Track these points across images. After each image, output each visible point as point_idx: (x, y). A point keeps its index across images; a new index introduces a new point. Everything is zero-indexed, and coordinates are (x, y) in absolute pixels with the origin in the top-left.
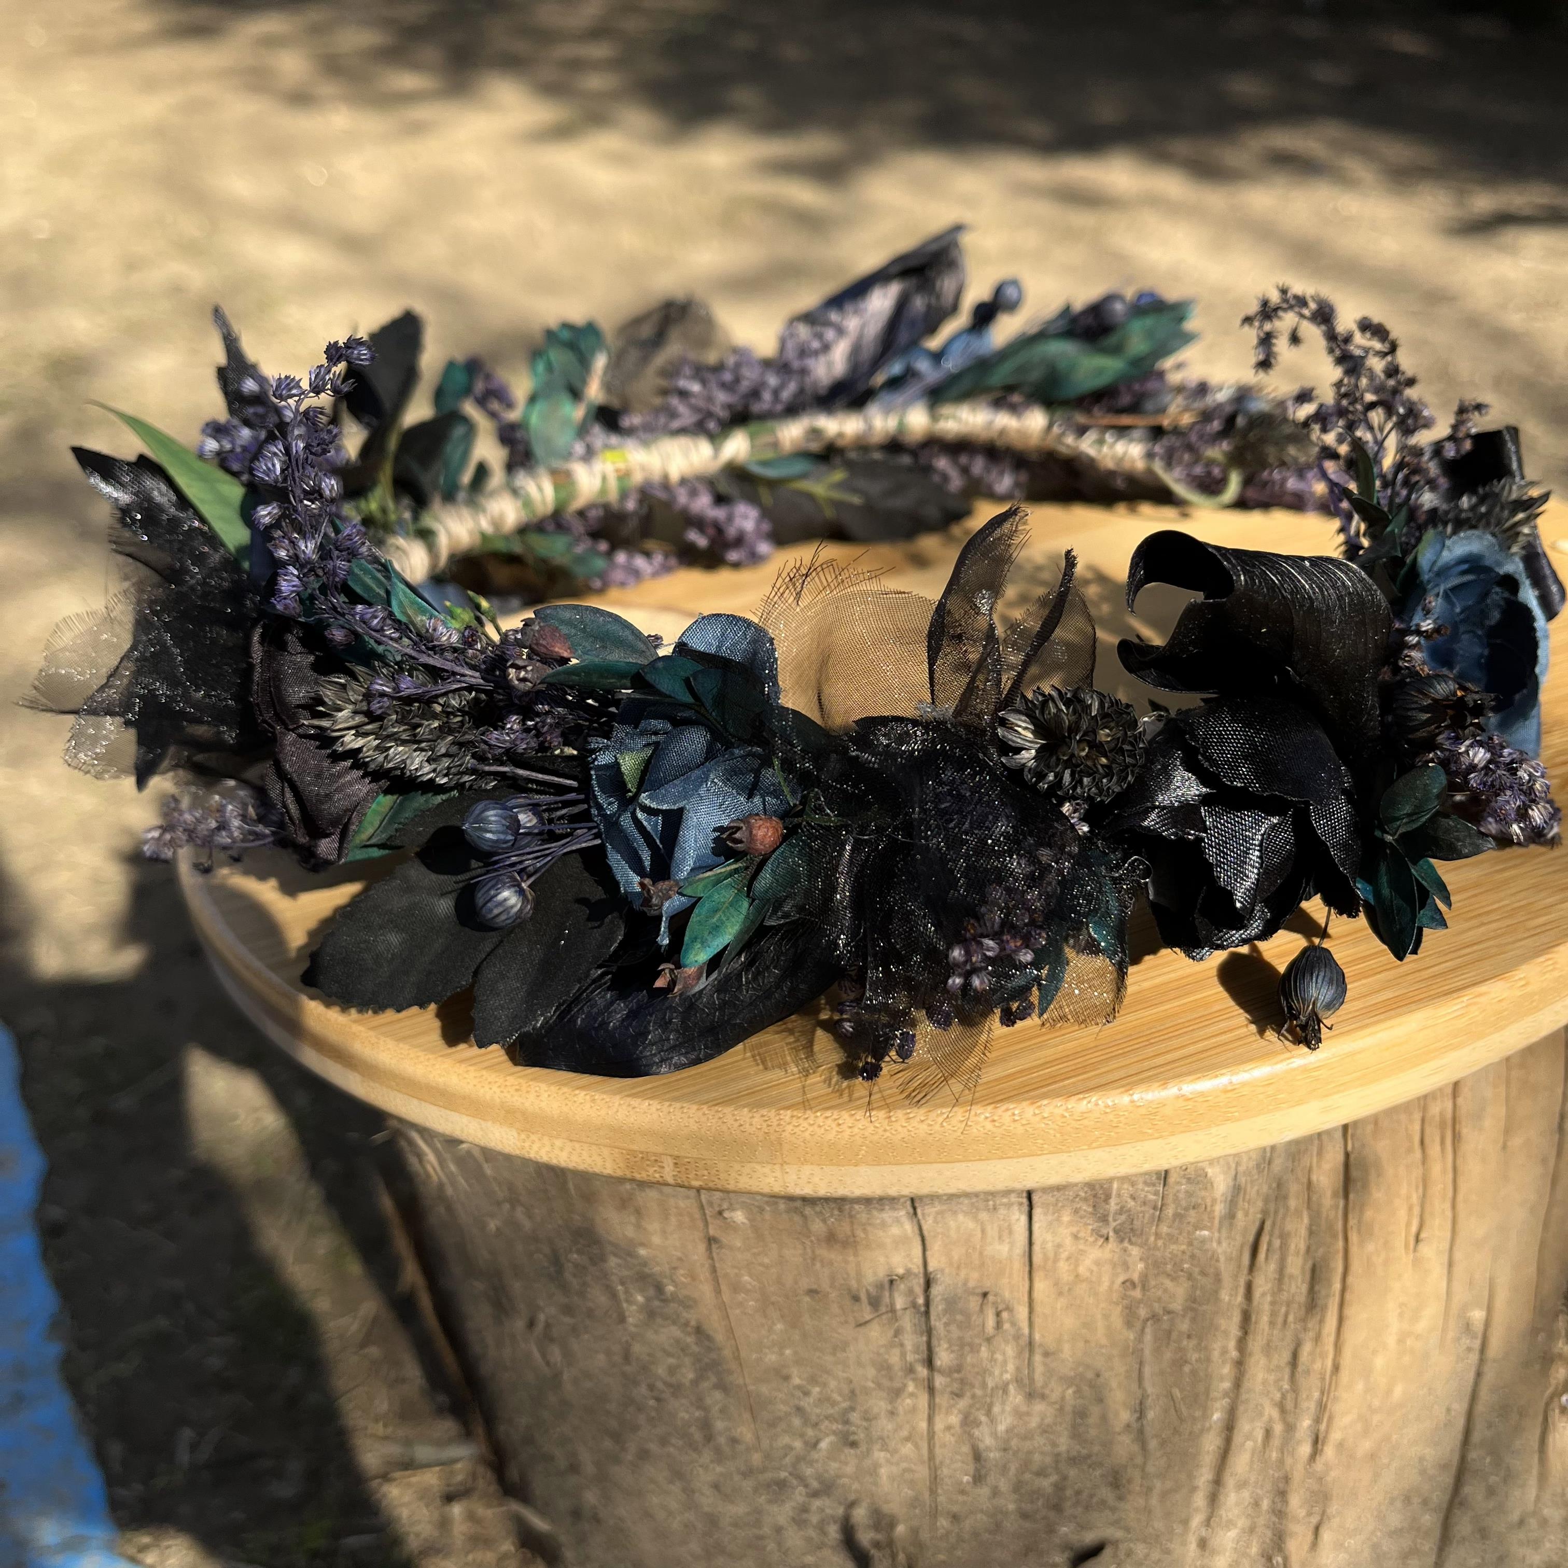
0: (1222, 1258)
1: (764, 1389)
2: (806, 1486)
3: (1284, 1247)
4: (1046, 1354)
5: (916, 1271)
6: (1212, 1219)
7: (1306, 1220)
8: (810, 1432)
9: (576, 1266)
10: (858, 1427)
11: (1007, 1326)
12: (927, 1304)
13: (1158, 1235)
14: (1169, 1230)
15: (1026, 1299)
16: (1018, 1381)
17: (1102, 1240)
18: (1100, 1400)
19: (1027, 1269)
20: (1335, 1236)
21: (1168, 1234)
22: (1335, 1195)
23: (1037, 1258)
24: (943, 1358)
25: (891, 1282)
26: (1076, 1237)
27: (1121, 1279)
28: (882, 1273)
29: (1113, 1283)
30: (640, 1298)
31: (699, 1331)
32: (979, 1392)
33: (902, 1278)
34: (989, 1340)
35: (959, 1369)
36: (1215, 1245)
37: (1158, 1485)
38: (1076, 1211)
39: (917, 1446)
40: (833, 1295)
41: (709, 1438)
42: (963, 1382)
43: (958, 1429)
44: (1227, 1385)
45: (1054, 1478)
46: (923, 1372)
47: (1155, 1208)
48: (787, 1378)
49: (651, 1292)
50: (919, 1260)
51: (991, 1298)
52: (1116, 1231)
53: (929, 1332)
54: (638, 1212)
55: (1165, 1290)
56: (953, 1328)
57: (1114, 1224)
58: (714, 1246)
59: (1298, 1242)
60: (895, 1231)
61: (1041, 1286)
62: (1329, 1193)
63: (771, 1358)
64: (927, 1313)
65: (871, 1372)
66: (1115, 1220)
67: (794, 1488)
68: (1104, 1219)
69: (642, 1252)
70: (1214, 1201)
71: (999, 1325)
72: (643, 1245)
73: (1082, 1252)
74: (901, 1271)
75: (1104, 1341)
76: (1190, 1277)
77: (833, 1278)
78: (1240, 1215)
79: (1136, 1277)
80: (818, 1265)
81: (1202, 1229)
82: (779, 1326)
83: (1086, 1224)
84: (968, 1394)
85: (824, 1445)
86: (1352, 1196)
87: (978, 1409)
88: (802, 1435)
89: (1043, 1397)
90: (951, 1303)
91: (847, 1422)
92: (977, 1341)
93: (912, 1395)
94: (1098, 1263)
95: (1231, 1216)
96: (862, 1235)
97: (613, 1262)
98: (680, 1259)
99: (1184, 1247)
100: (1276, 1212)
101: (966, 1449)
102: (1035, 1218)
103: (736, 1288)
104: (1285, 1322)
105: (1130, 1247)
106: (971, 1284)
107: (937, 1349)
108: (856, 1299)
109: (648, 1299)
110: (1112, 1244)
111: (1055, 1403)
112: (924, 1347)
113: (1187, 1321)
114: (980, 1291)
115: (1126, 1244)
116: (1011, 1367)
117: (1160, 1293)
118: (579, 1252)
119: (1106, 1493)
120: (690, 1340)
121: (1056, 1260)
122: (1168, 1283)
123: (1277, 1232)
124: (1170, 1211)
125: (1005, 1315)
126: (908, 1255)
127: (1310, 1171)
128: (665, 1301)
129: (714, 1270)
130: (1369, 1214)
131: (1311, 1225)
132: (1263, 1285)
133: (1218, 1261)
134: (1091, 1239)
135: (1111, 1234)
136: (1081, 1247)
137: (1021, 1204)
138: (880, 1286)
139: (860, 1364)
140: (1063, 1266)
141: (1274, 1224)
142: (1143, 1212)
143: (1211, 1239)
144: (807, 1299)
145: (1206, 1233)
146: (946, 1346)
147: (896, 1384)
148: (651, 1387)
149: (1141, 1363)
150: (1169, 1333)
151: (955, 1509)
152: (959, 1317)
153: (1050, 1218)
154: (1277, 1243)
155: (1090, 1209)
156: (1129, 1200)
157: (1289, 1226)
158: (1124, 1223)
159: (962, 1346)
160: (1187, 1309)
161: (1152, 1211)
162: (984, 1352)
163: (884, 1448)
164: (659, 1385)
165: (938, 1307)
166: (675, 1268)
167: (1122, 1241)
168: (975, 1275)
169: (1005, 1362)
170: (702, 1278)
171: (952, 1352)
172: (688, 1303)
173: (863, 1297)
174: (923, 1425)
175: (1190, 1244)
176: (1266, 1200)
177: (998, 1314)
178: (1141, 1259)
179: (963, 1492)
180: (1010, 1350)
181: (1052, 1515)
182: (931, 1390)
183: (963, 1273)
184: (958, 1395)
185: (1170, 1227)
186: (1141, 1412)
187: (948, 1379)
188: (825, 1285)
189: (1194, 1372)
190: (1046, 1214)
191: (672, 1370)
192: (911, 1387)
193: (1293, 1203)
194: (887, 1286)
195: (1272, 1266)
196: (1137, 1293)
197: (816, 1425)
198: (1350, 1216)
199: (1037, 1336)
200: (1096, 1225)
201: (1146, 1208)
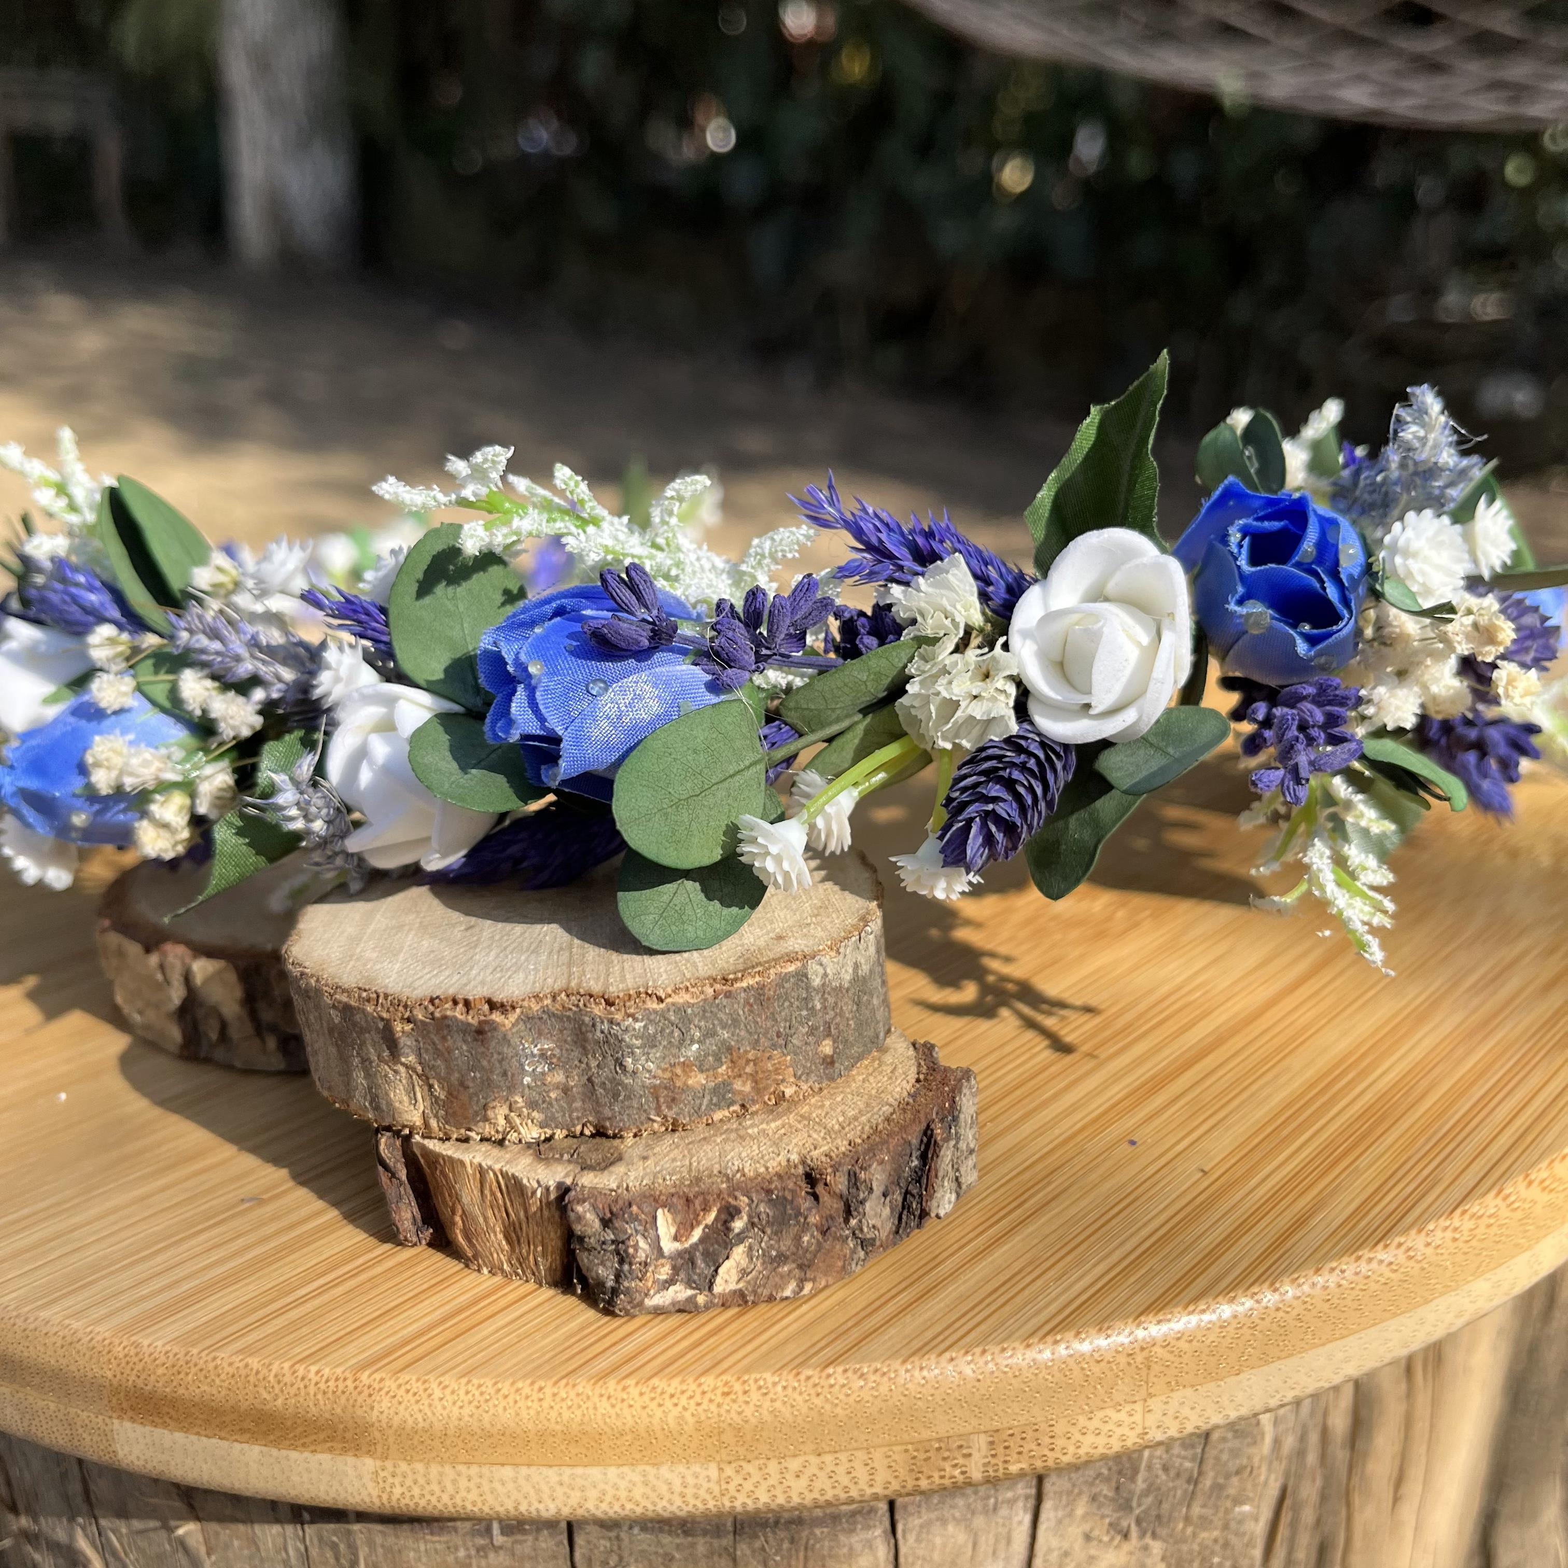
13: (1187, 1519)
14: (1204, 1511)
21: (1201, 1517)
26: (1088, 1537)
36: (1251, 1524)
38: (1094, 1499)
47: (1189, 1481)
52: (1138, 1522)
57: (1138, 1511)
59: (1309, 1516)
60: (862, 1562)
66: (1139, 1505)
68: (1126, 1507)
81: (1242, 1503)
83: (1103, 1517)
99: (1217, 1533)
100: (1296, 1473)
102: (1043, 1516)
105: (1152, 1543)
110: (1131, 1542)
115: (1146, 1540)
123: (1294, 1500)
124: (1207, 1482)
130: (1370, 1467)
134: (1106, 1539)
135: (1134, 1528)
136: (1092, 1552)
137: (1027, 1497)
142: (1175, 1488)
143: (1250, 1515)
145: (1246, 1508)
155: (1111, 1493)
156: (1160, 1472)
158: (1149, 1508)
161: (1185, 1486)
167: (1142, 1535)
175: (1225, 1527)
185: (1204, 1506)
190: (1056, 1509)
193: (1310, 1462)
198: (1354, 1470)
200: (1116, 1515)
201: (1178, 1482)
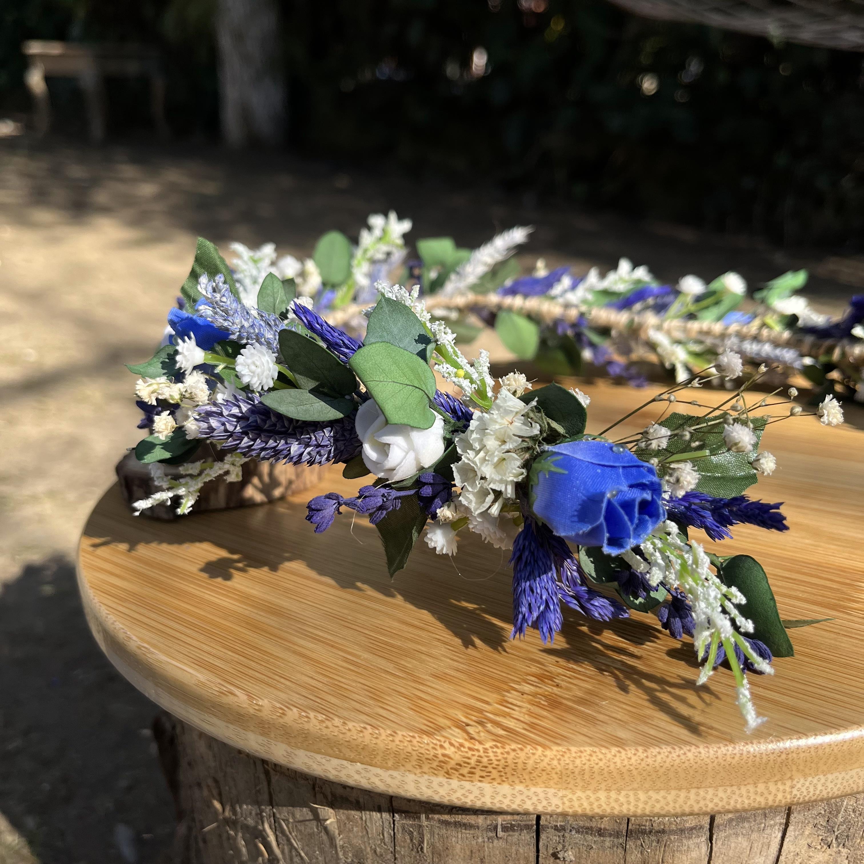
57: (836, 834)
66: (838, 830)
83: (819, 835)
102: (788, 833)
135: (834, 842)
137: (781, 824)
153: (797, 833)
155: (824, 824)
158: (843, 832)
190: (795, 831)
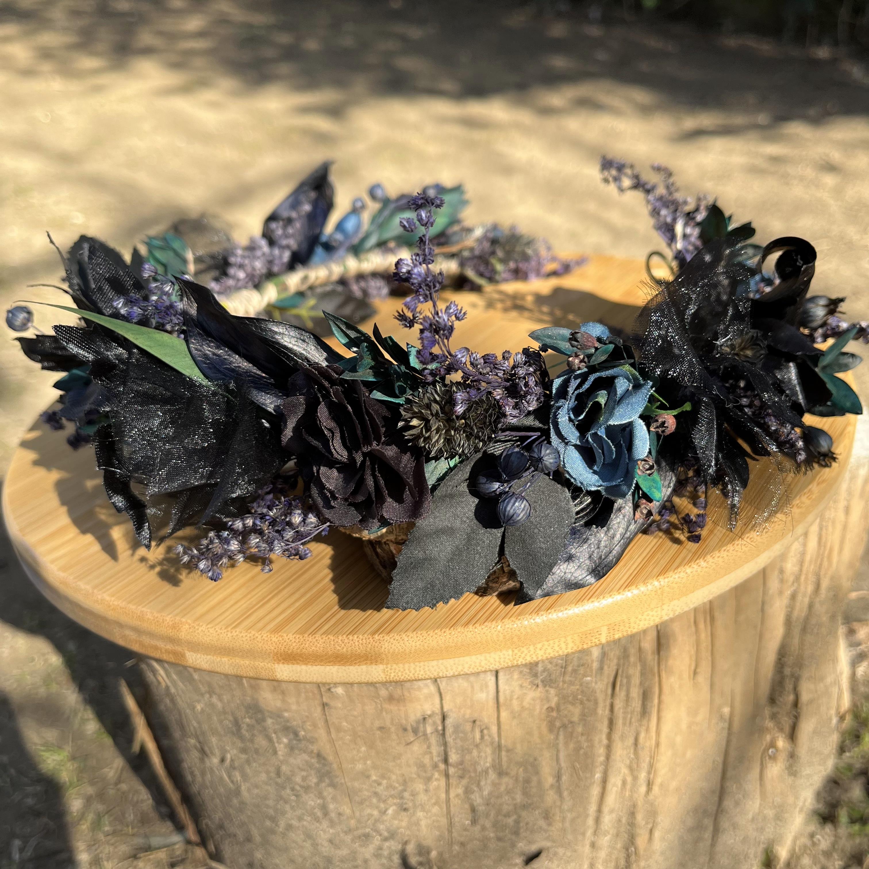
0: (598, 691)
1: (356, 784)
2: (380, 835)
3: (629, 683)
4: (508, 751)
5: (437, 712)
6: (592, 671)
7: (639, 668)
8: (382, 805)
9: (248, 725)
10: (408, 800)
11: (486, 737)
12: (444, 729)
13: (564, 682)
14: (570, 678)
15: (496, 722)
16: (493, 766)
17: (535, 687)
18: (537, 773)
19: (496, 706)
20: (654, 675)
21: (570, 681)
22: (653, 653)
23: (502, 699)
24: (453, 758)
25: (424, 719)
26: (521, 686)
27: (546, 707)
28: (419, 715)
29: (541, 709)
30: (285, 740)
31: (319, 755)
32: (473, 775)
33: (430, 716)
34: (477, 746)
35: (461, 763)
36: (593, 684)
37: (569, 816)
38: (521, 672)
39: (441, 808)
40: (393, 729)
41: (326, 814)
42: (464, 770)
43: (462, 795)
44: (602, 759)
45: (514, 817)
46: (442, 766)
47: (562, 667)
48: (368, 777)
49: (292, 736)
50: (438, 706)
51: (478, 723)
52: (542, 681)
53: (445, 744)
54: (283, 693)
55: (569, 711)
56: (458, 741)
58: (326, 708)
59: (636, 680)
60: (425, 691)
61: (504, 714)
62: (650, 652)
63: (359, 766)
64: (443, 734)
65: (414, 769)
67: (374, 837)
68: (536, 675)
69: (286, 714)
70: (592, 661)
71: (482, 737)
72: (286, 710)
73: (525, 694)
74: (429, 713)
75: (538, 741)
76: (582, 703)
77: (392, 720)
78: (606, 667)
79: (553, 705)
80: (384, 713)
81: (587, 677)
82: (363, 749)
84: (467, 776)
85: (390, 811)
86: (661, 653)
87: (472, 784)
88: (377, 807)
89: (507, 774)
90: (457, 728)
91: (402, 798)
92: (471, 747)
93: (436, 780)
94: (533, 699)
95: (601, 668)
96: (408, 695)
97: (269, 721)
98: (307, 717)
99: (578, 687)
100: (624, 665)
101: (467, 806)
103: (339, 729)
104: (630, 723)
105: (550, 689)
106: (467, 716)
107: (450, 753)
108: (405, 730)
109: (290, 740)
110: (541, 689)
111: (513, 776)
112: (443, 753)
113: (581, 726)
114: (472, 720)
115: (547, 688)
116: (489, 759)
117: (566, 712)
118: (250, 718)
119: (542, 823)
120: (314, 761)
121: (511, 700)
122: (570, 707)
123: (624, 675)
124: (570, 669)
125: (485, 732)
126: (433, 704)
127: (640, 642)
128: (300, 740)
129: (326, 721)
130: (671, 662)
131: (641, 670)
132: (619, 704)
133: (596, 693)
134: (530, 687)
136: (525, 691)
138: (418, 722)
139: (408, 766)
140: (515, 703)
141: (623, 672)
142: (556, 670)
143: (592, 681)
144: (378, 732)
145: (589, 678)
146: (454, 751)
147: (429, 775)
148: (293, 789)
149: (558, 751)
150: (572, 733)
151: (462, 839)
152: (461, 735)
154: (625, 681)
156: (548, 664)
157: (631, 671)
159: (463, 751)
160: (581, 720)
161: (560, 669)
162: (475, 753)
163: (423, 810)
164: (298, 788)
165: (449, 730)
166: (304, 722)
167: (545, 686)
168: (468, 712)
169: (486, 757)
170: (320, 726)
171: (458, 754)
172: (312, 741)
173: (409, 728)
174: (443, 796)
175: (581, 685)
176: (619, 659)
177: (482, 731)
178: (556, 695)
179: (466, 830)
180: (489, 750)
181: (513, 837)
182: (447, 776)
183: (462, 711)
184: (461, 777)
185: (570, 677)
186: (558, 777)
187: (456, 769)
188: (388, 723)
189: (586, 754)
191: (304, 779)
192: (436, 775)
193: (632, 659)
194: (422, 721)
195: (623, 694)
196: (554, 714)
197: (384, 801)
198: (661, 663)
199: (503, 742)
200: (532, 679)
201: (558, 668)
